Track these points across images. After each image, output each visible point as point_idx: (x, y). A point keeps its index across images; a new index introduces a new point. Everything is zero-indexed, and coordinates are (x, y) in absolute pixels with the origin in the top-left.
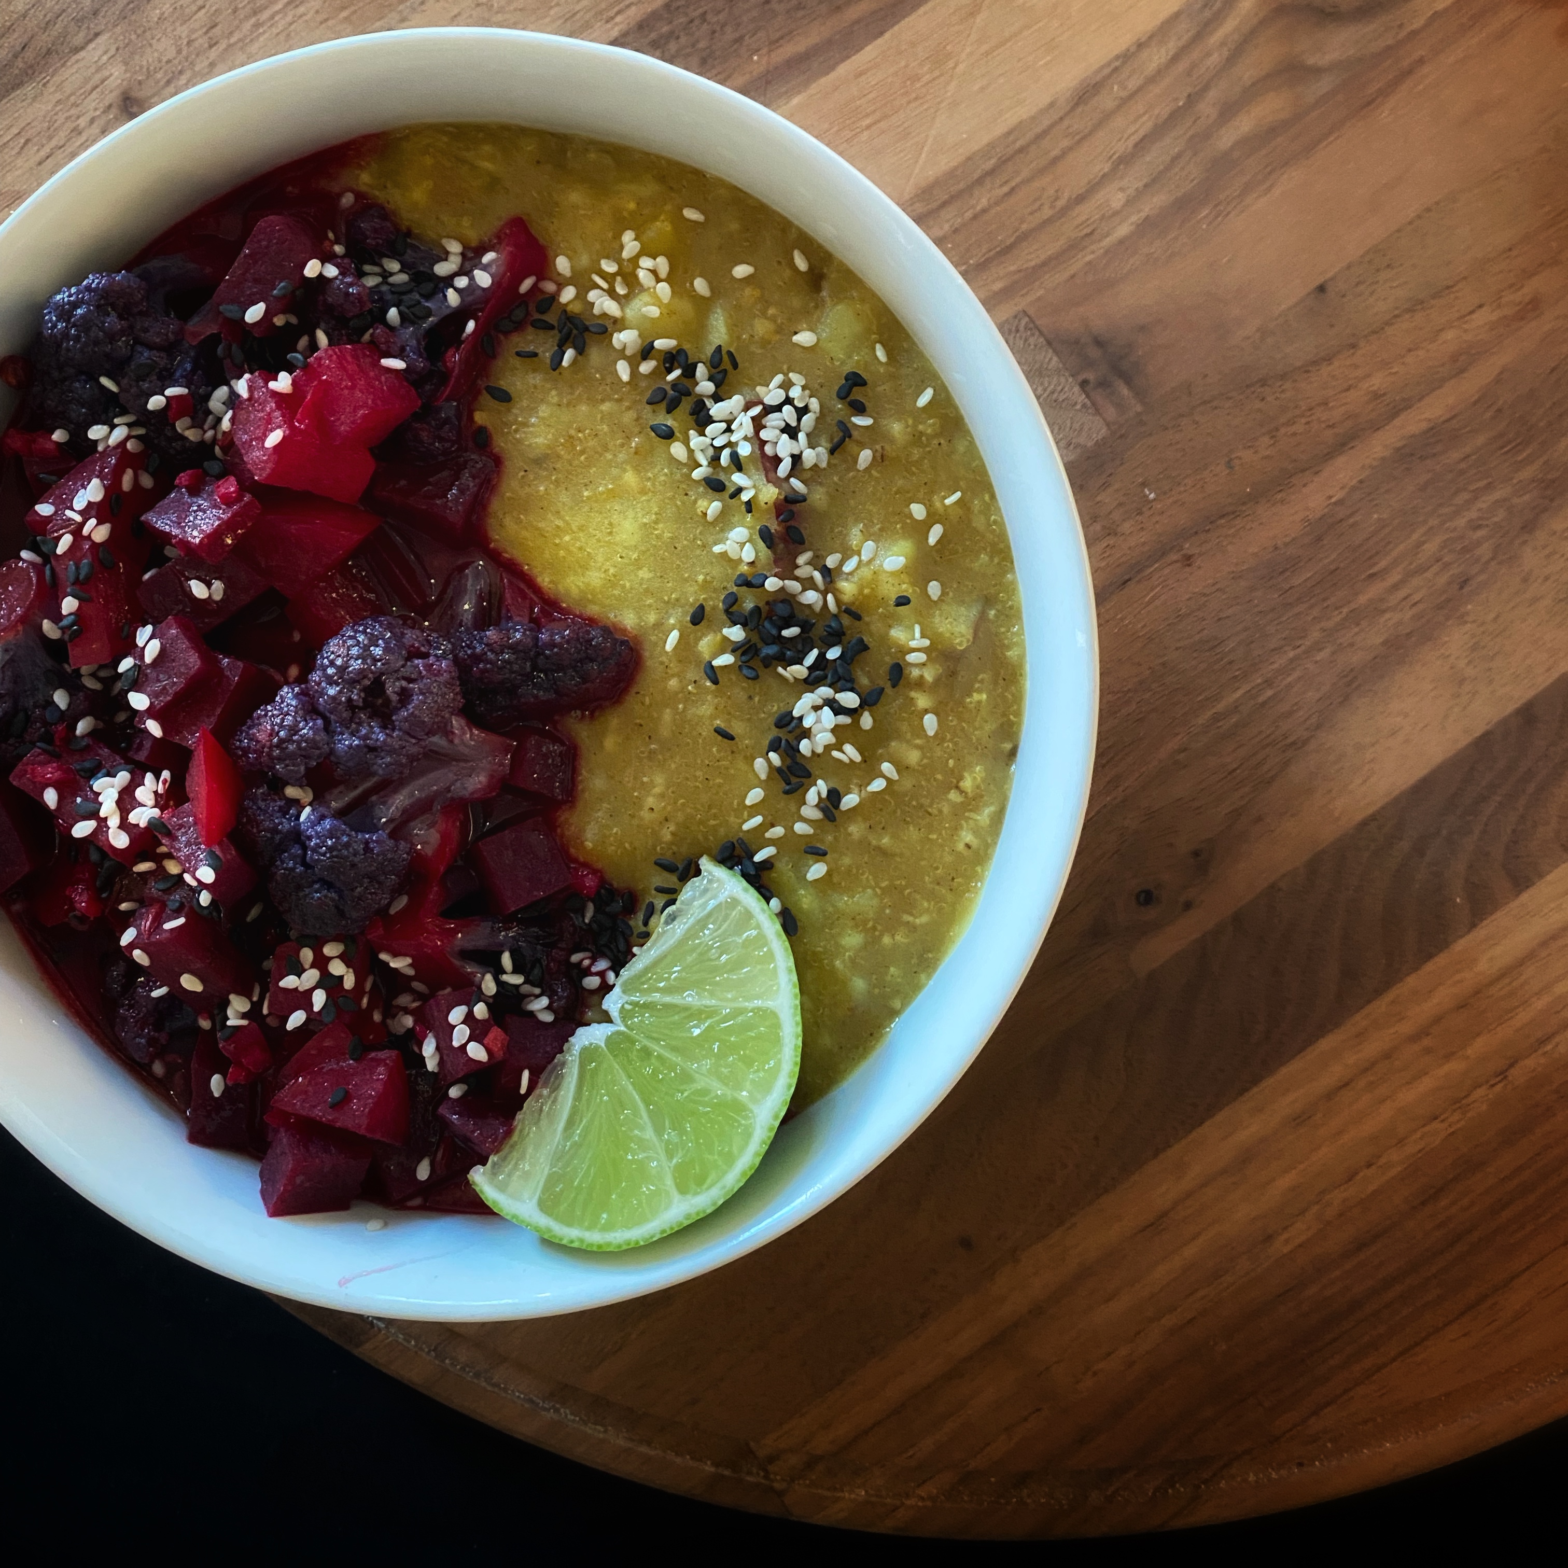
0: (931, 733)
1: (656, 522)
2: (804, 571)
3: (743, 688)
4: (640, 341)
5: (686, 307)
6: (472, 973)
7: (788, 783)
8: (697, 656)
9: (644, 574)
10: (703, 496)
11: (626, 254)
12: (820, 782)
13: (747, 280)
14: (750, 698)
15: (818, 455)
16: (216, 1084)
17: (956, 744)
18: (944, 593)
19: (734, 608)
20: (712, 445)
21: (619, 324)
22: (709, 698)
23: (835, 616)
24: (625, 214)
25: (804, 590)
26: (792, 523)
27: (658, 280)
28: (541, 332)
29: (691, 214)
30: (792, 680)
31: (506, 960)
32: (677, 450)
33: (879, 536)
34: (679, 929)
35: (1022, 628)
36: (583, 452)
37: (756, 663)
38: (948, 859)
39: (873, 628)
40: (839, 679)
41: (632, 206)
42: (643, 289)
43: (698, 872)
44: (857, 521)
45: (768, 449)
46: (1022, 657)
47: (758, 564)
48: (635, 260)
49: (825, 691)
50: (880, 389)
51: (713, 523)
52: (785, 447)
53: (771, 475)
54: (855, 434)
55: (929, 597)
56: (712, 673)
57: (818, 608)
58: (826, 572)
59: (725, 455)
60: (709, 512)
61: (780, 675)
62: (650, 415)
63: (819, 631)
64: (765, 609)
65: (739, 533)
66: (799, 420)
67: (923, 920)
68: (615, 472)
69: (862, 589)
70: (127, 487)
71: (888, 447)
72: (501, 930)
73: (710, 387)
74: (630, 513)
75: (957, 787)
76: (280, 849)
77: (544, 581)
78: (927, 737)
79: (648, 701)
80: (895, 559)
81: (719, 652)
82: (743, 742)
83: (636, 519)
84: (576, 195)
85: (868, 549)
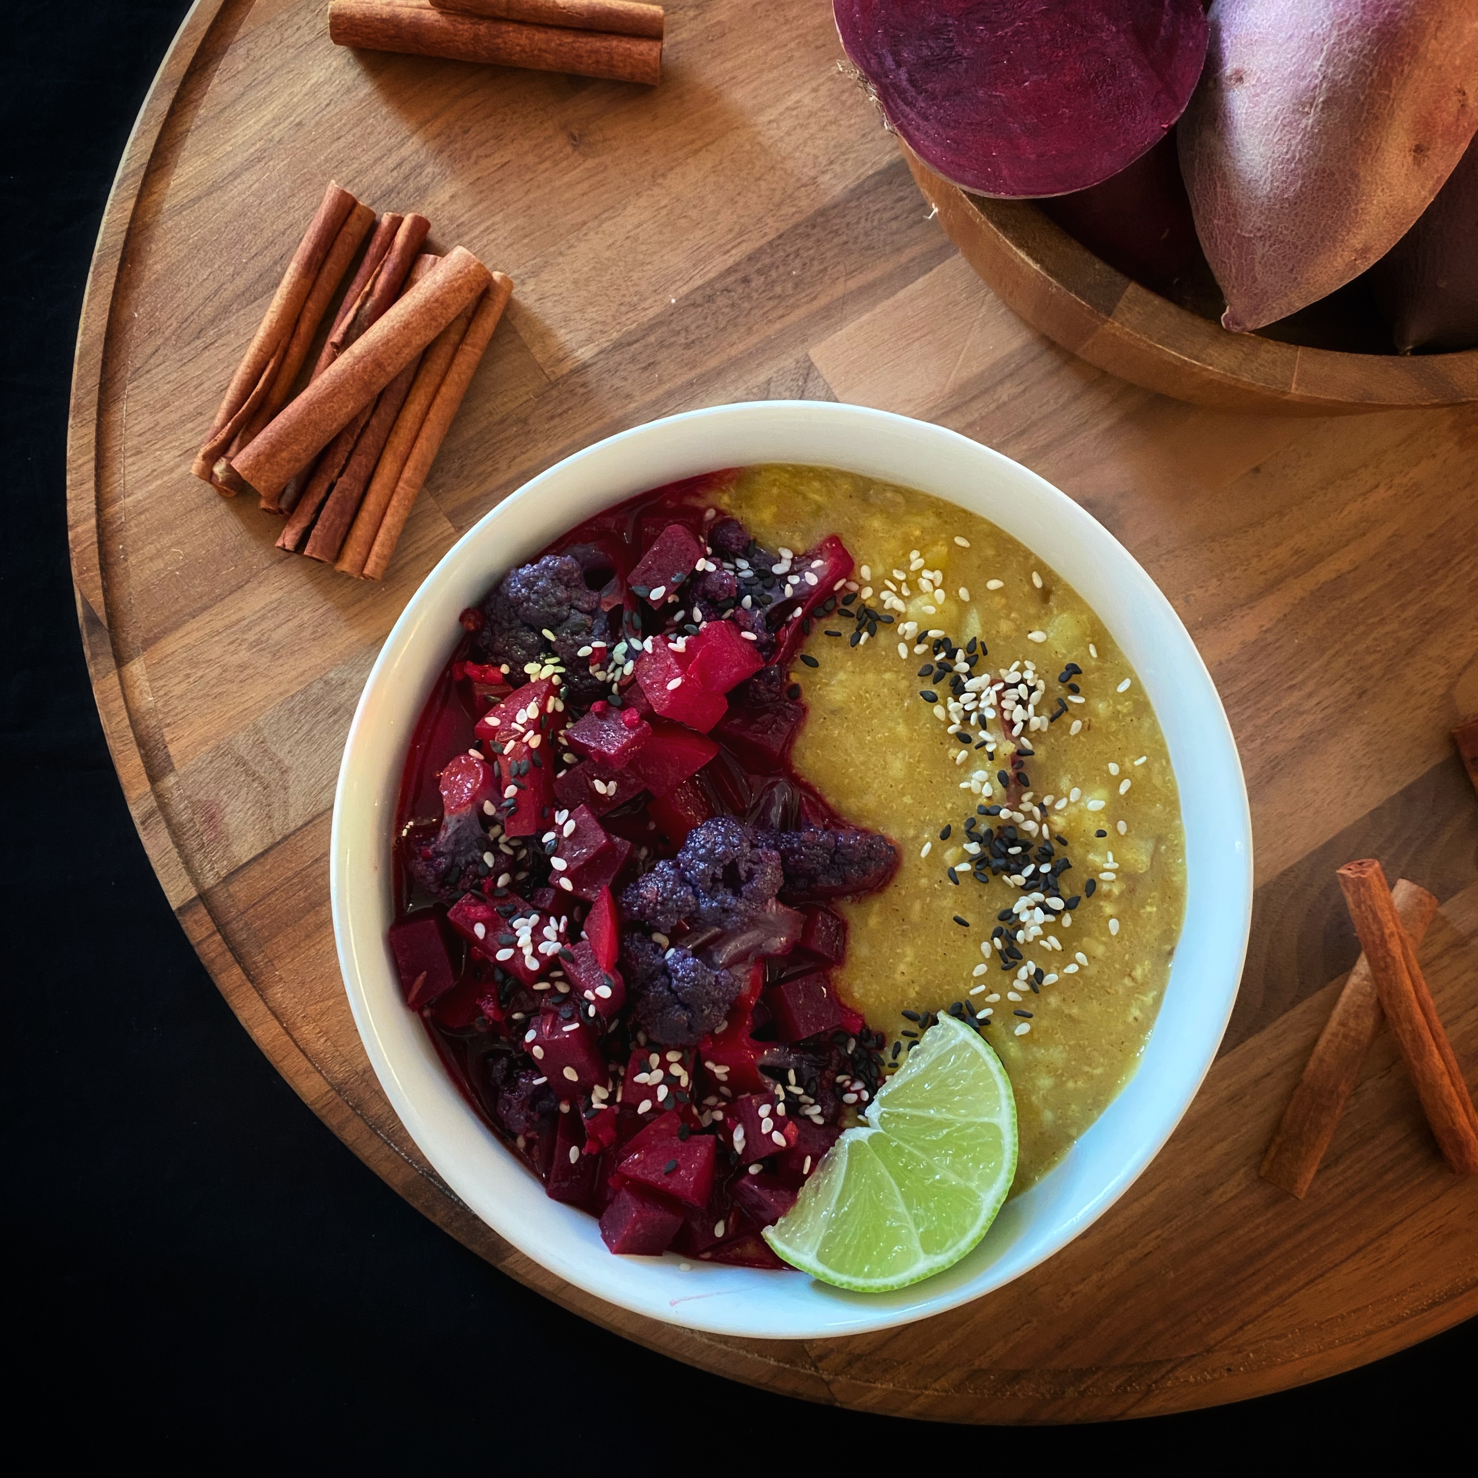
0: (1114, 933)
1: (919, 762)
2: (1026, 806)
3: (976, 889)
4: (917, 630)
5: (953, 609)
6: (769, 1083)
7: (1006, 962)
8: (943, 862)
9: (907, 799)
10: (954, 745)
11: (913, 567)
12: (1030, 963)
13: (998, 591)
14: (980, 896)
15: (1042, 722)
16: (574, 1153)
17: (1131, 942)
18: (1129, 830)
19: (973, 830)
20: (963, 708)
21: (902, 617)
22: (950, 894)
23: (1047, 841)
24: (913, 538)
25: (1026, 820)
26: (1021, 770)
27: (935, 588)
28: (844, 619)
29: (961, 541)
30: (1013, 886)
31: (792, 1076)
32: (938, 711)
33: (1083, 784)
34: (923, 1062)
35: (1184, 860)
36: (868, 707)
37: (987, 872)
38: (1121, 1027)
39: (1076, 852)
40: (1049, 887)
41: (917, 533)
42: (921, 593)
43: (936, 1022)
44: (1065, 773)
45: (1006, 715)
46: (1184, 881)
47: (995, 799)
48: (919, 572)
49: (1038, 896)
50: (1091, 677)
51: (962, 765)
52: (1019, 715)
53: (1008, 734)
54: (1070, 708)
55: (1118, 832)
56: (953, 875)
57: (1035, 834)
58: (1042, 807)
59: (974, 717)
60: (959, 758)
61: (1004, 882)
62: (919, 684)
63: (1033, 851)
64: (996, 832)
65: (980, 775)
66: (1029, 695)
67: (1098, 1071)
68: (891, 724)
69: (1069, 822)
70: (550, 709)
71: (1093, 720)
72: (789, 1054)
73: (966, 667)
74: (900, 755)
75: (1130, 975)
76: (652, 978)
77: (831, 800)
78: (1110, 936)
79: (903, 892)
80: (1096, 803)
81: (960, 861)
82: (973, 929)
83: (904, 759)
84: (877, 522)
85: (1075, 793)
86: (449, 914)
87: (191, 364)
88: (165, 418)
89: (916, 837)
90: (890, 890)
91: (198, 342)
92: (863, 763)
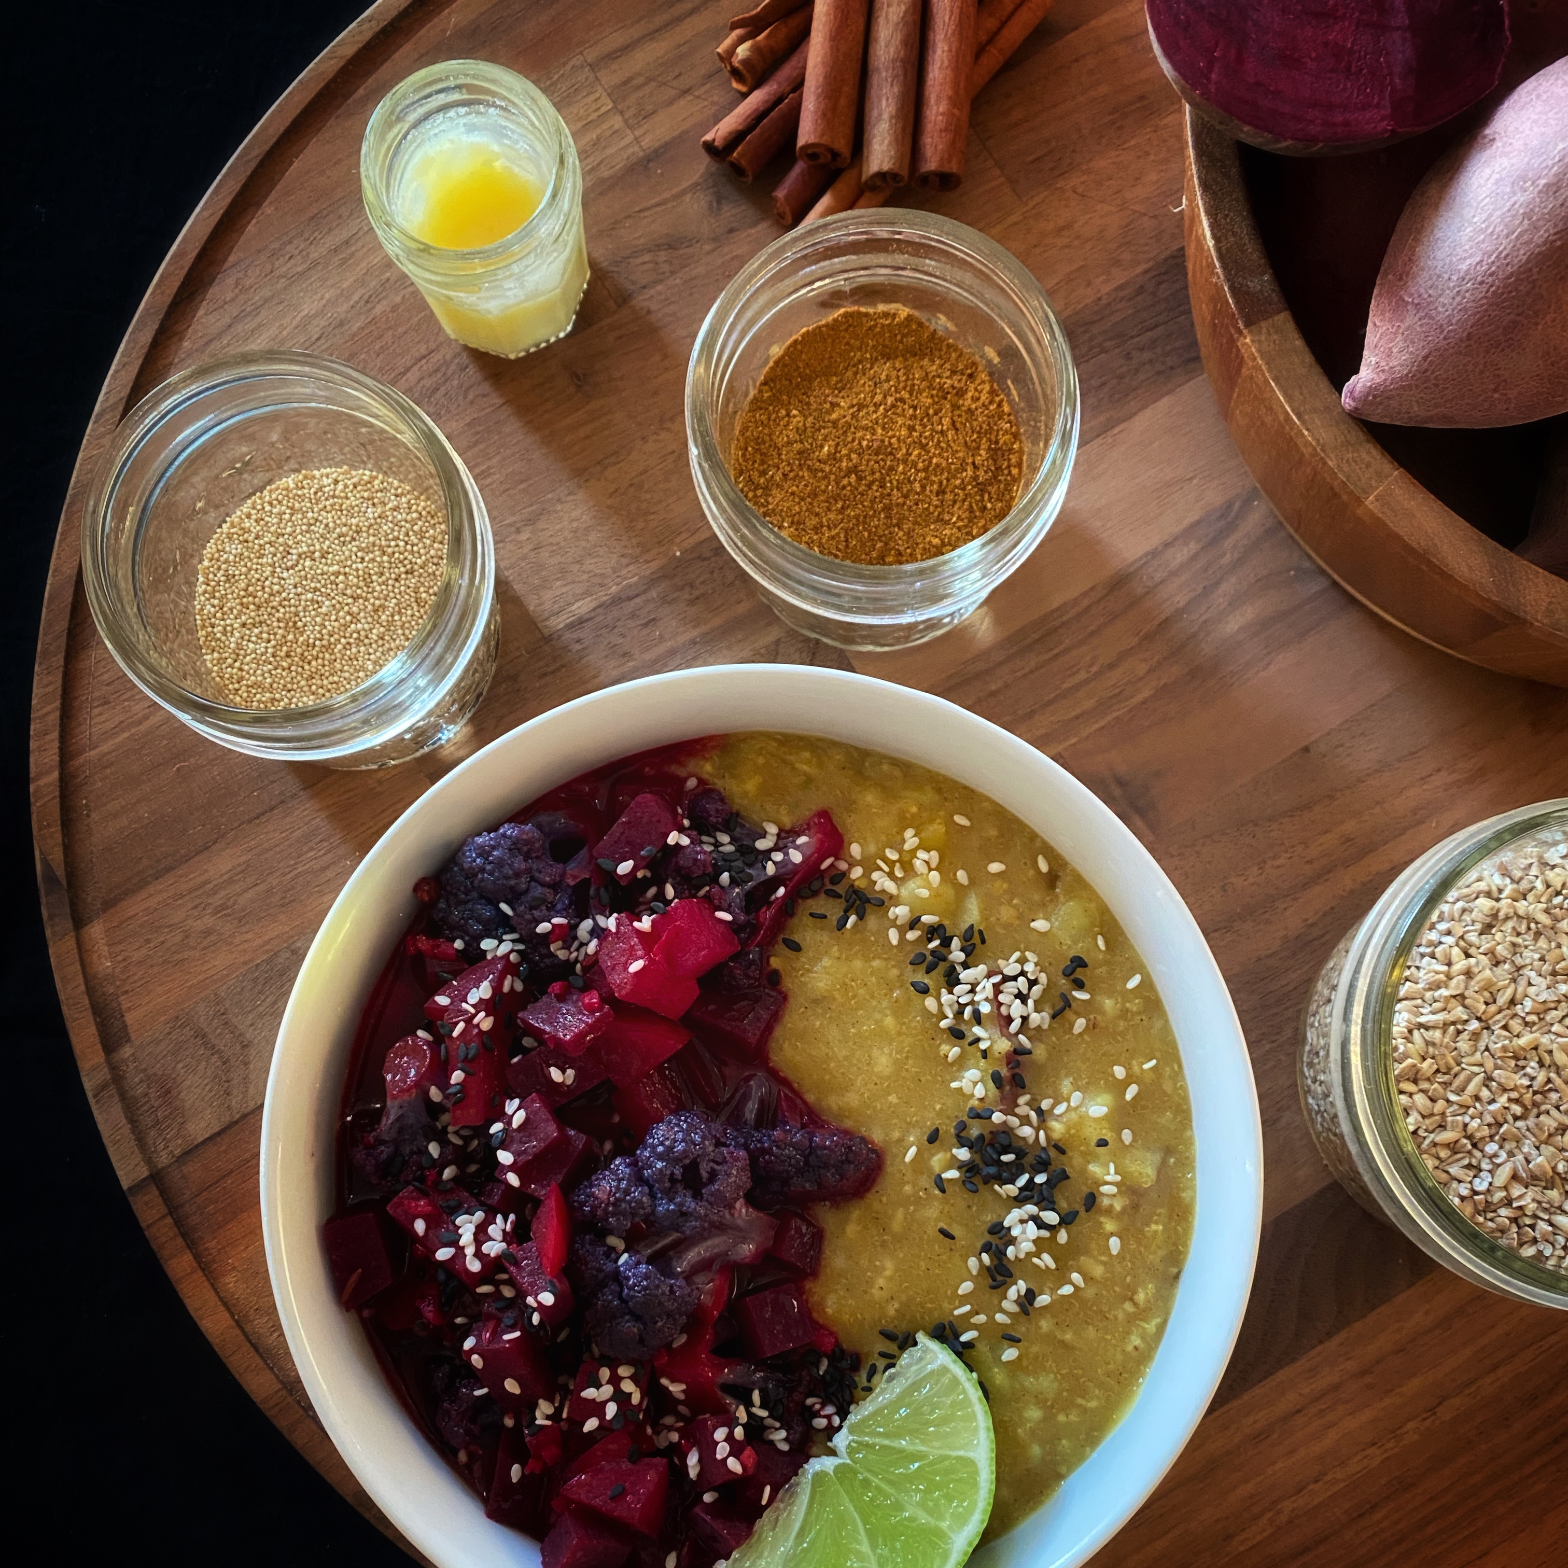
0: (1114, 1252)
1: (907, 1058)
2: (1023, 1110)
3: (964, 1199)
4: (909, 915)
5: (950, 892)
6: (730, 1404)
7: (994, 1280)
8: (930, 1169)
9: (893, 1099)
10: (946, 1041)
11: (907, 847)
12: (1021, 1282)
13: (999, 875)
14: (969, 1207)
15: (1042, 1018)
16: (516, 1472)
17: (1133, 1263)
18: (1134, 1140)
19: (962, 1134)
20: (958, 1002)
21: (894, 900)
22: (936, 1203)
23: (1044, 1149)
24: (908, 815)
25: (1021, 1125)
26: (1017, 1071)
27: (930, 870)
28: (831, 900)
29: (960, 820)
30: (1005, 1196)
31: (756, 1396)
32: (930, 1003)
33: (1085, 1088)
34: (898, 1387)
35: (1194, 1174)
36: (854, 997)
37: (977, 1180)
38: (1119, 1357)
39: (1075, 1162)
40: (1044, 1199)
41: (914, 809)
42: (916, 875)
43: (915, 1344)
44: (1067, 1076)
45: (1003, 1010)
46: (1193, 1198)
47: (987, 1101)
48: (913, 853)
49: (1031, 1209)
50: (1098, 971)
51: (954, 1062)
52: (1016, 1009)
53: (1004, 1030)
54: (1073, 1004)
55: (1122, 1142)
56: (940, 1184)
57: (1031, 1140)
58: (1040, 1112)
59: (968, 1011)
60: (950, 1055)
61: (995, 1192)
62: (911, 972)
63: (1028, 1160)
64: (988, 1137)
65: (972, 1074)
66: (1030, 989)
67: (1093, 1404)
68: (877, 1016)
69: (1068, 1129)
70: (506, 988)
71: (1099, 1018)
72: (754, 1372)
73: (961, 956)
74: (886, 1050)
75: (1131, 1299)
76: (602, 1285)
77: (810, 1098)
78: (1110, 1255)
79: (884, 1199)
80: (1098, 1108)
81: (948, 1168)
82: (961, 1242)
83: (891, 1055)
84: (871, 797)
85: (1076, 1098)
86: (389, 1208)
89: (900, 1141)
90: (871, 1196)
92: (846, 1058)
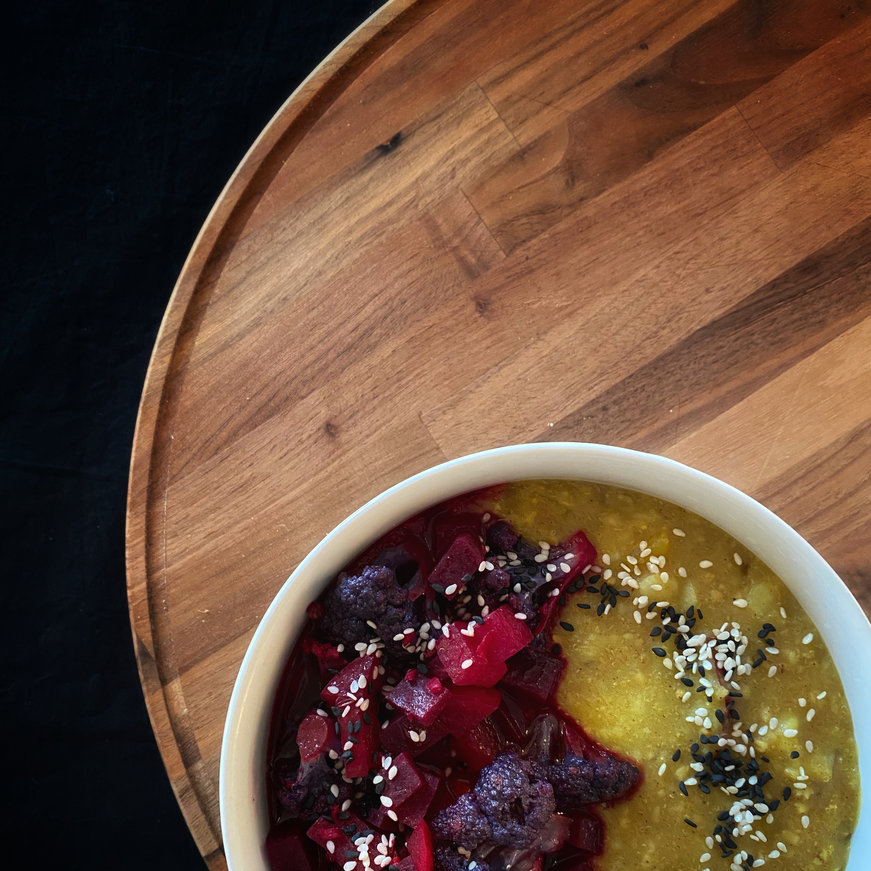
0: (806, 826)
1: (654, 702)
2: (737, 733)
3: (701, 797)
4: (648, 602)
5: (675, 585)
7: (725, 851)
8: (676, 779)
9: (647, 730)
10: (681, 687)
11: (643, 555)
12: (743, 852)
13: (708, 569)
15: (746, 667)
17: (818, 832)
18: (815, 748)
19: (697, 753)
20: (686, 660)
21: (636, 592)
22: (681, 802)
23: (753, 759)
24: (641, 532)
25: (737, 744)
26: (733, 708)
27: (661, 571)
28: (592, 594)
29: (677, 532)
30: (728, 794)
32: (667, 662)
33: (778, 715)
35: (858, 768)
36: (613, 661)
37: (709, 785)
39: (776, 767)
40: (756, 795)
41: (644, 527)
42: (650, 574)
44: (765, 707)
45: (719, 665)
46: (858, 785)
47: (713, 730)
48: (647, 559)
49: (749, 802)
50: (782, 633)
51: (687, 703)
52: (728, 664)
53: (721, 679)
54: (767, 656)
55: (807, 750)
56: (684, 788)
57: (744, 754)
58: (749, 733)
59: (695, 667)
60: (684, 698)
61: (722, 792)
62: (652, 641)
63: (744, 767)
64: (715, 755)
65: (702, 711)
66: (736, 648)
68: (631, 673)
69: (770, 745)
70: (375, 676)
71: (786, 665)
73: (687, 628)
74: (639, 696)
75: (818, 857)
78: (803, 828)
79: (646, 801)
80: (790, 730)
81: (689, 776)
82: (700, 828)
83: (642, 700)
84: (612, 520)
85: (774, 722)
86: (308, 834)
87: (212, 473)
88: (193, 511)
90: (636, 799)
91: (215, 457)
